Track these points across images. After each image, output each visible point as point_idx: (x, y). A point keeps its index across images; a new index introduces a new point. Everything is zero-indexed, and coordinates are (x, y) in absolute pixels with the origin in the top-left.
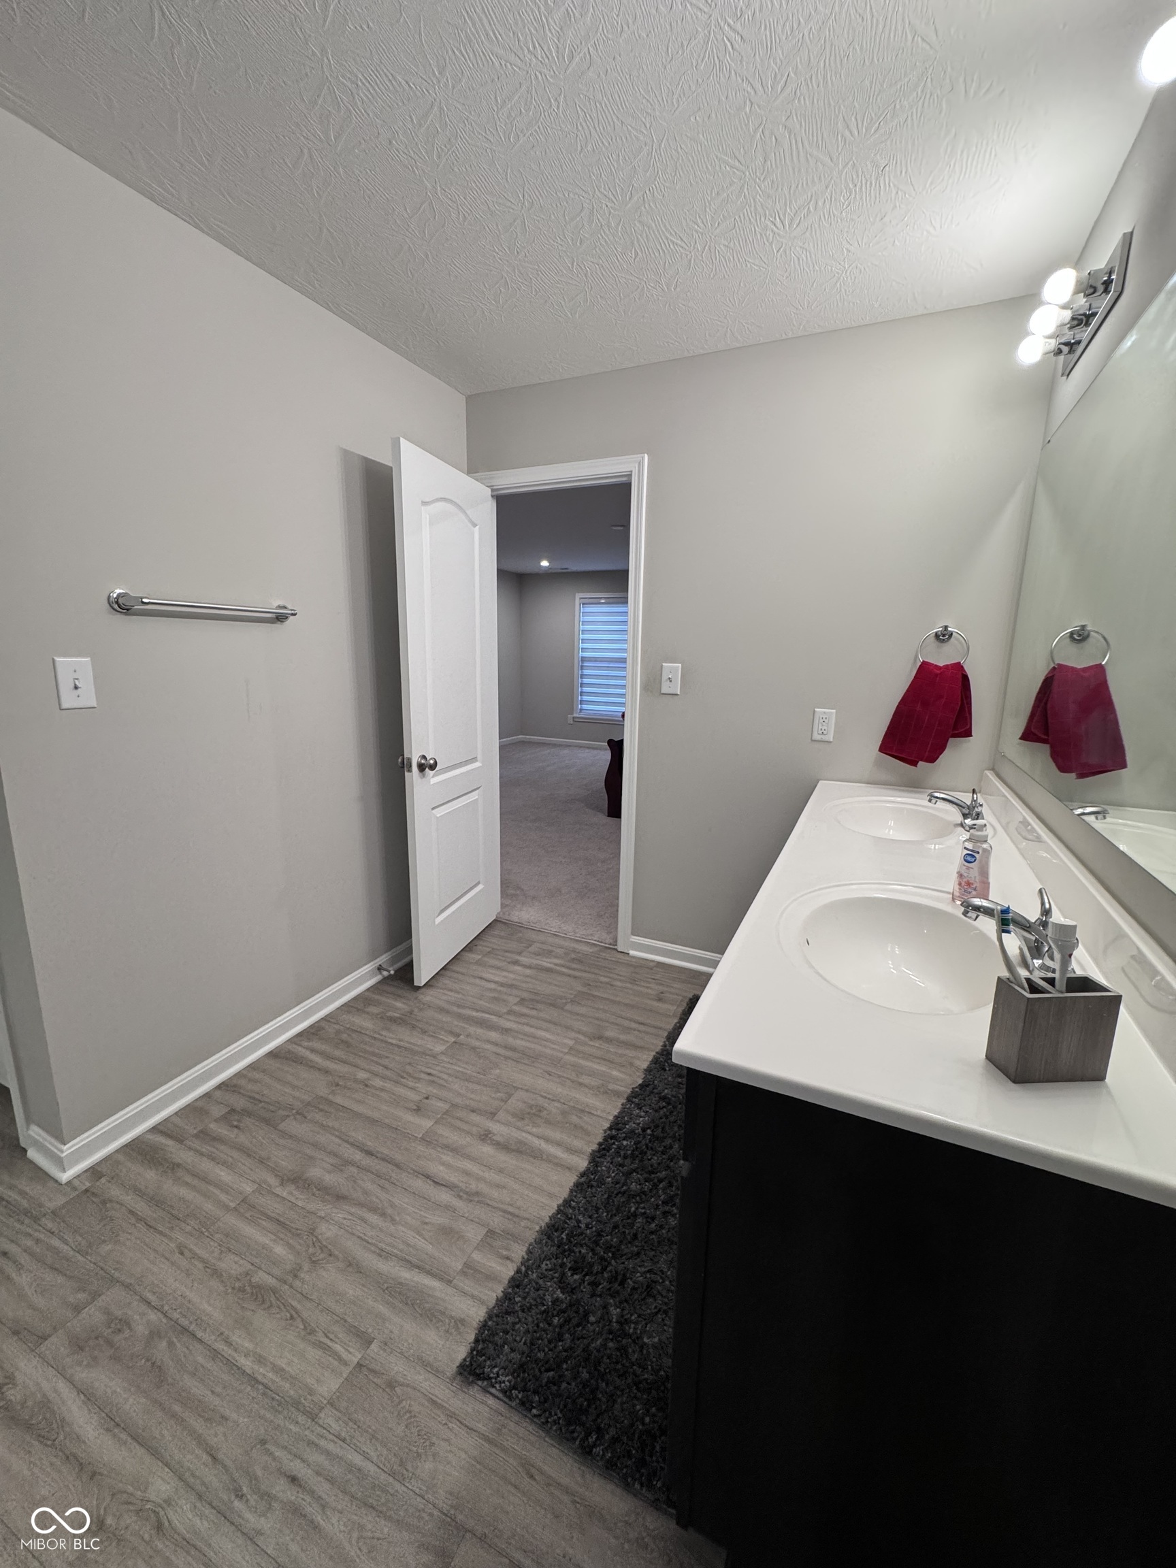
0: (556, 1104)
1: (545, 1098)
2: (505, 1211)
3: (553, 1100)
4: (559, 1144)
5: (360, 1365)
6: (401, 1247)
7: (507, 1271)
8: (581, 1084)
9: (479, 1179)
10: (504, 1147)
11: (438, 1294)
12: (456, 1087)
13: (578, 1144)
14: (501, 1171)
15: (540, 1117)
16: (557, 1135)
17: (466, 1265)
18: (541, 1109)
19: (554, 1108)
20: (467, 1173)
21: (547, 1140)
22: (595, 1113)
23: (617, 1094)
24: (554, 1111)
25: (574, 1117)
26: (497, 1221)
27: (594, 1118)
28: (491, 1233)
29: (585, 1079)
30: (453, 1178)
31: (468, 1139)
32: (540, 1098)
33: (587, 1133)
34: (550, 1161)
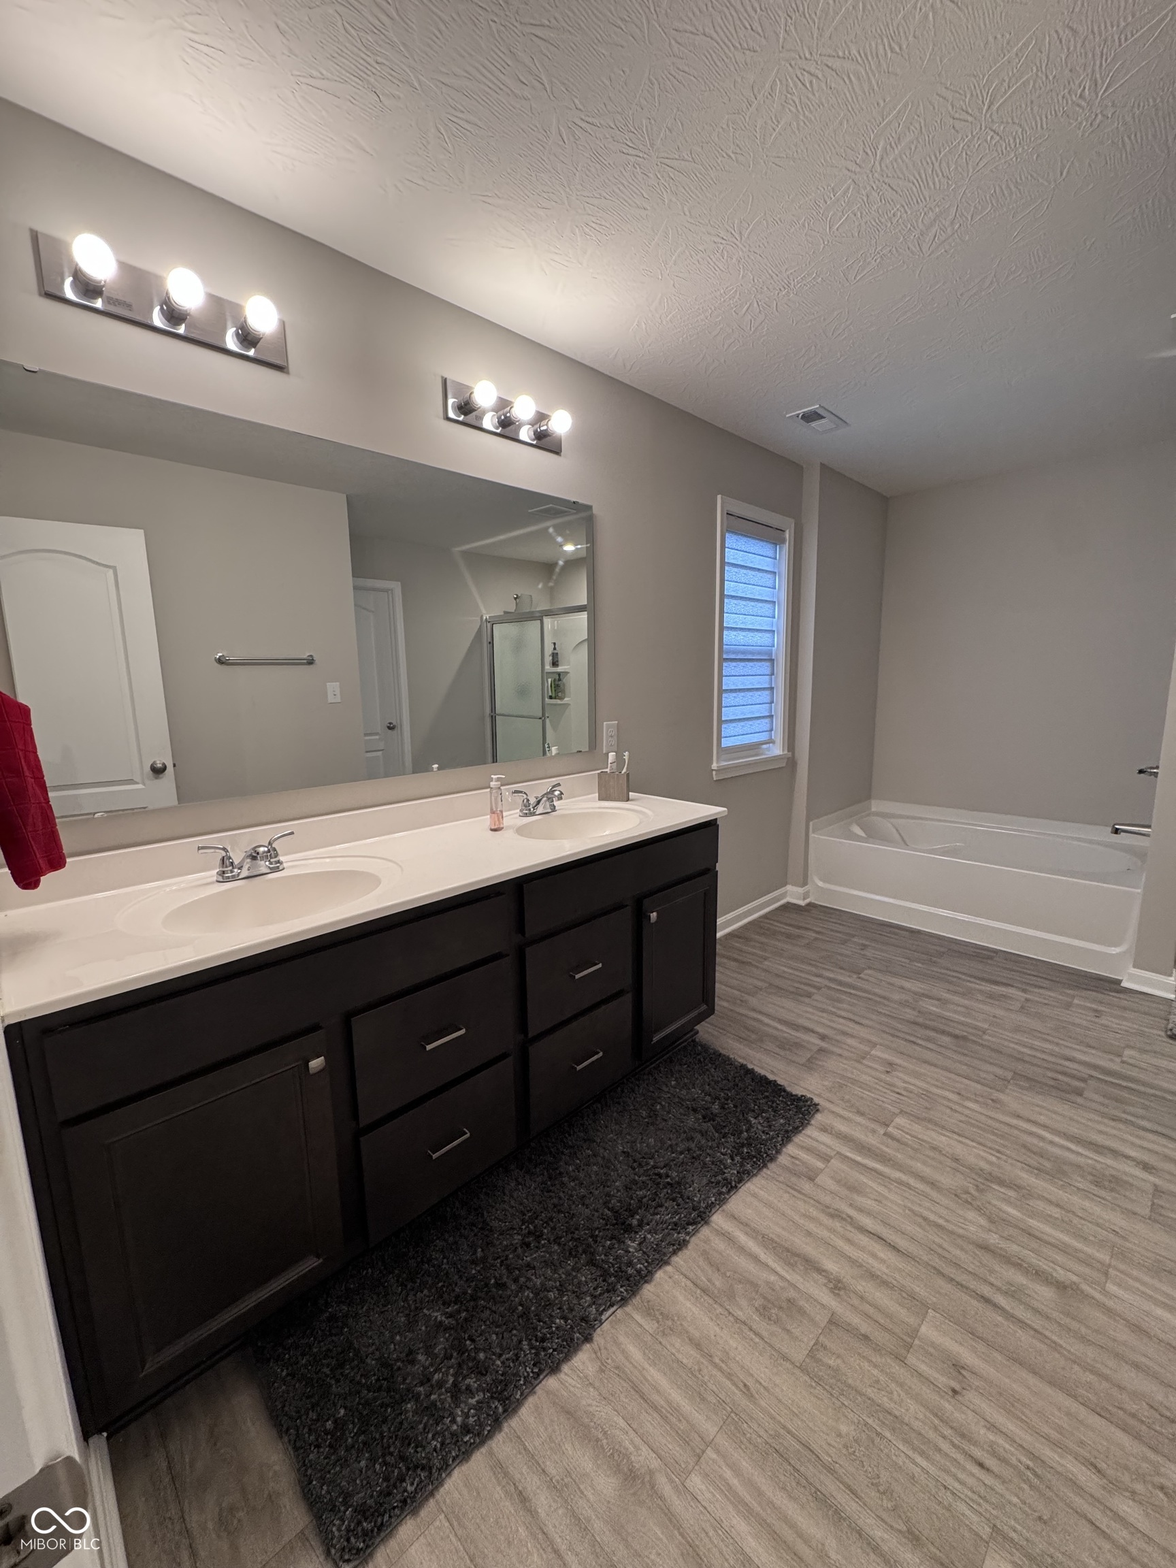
0: (740, 1314)
1: (757, 1334)
2: (799, 1192)
3: (744, 1323)
4: (742, 1249)
5: (888, 1126)
6: (892, 1187)
7: (790, 1149)
8: (698, 1346)
9: (832, 1230)
10: (811, 1266)
11: (846, 1148)
12: (913, 1406)
13: (719, 1244)
14: (809, 1234)
15: (765, 1298)
16: (744, 1263)
17: (829, 1161)
18: (763, 1311)
19: (744, 1310)
20: (849, 1241)
21: (756, 1259)
22: (688, 1283)
23: (649, 1311)
24: (744, 1303)
25: (717, 1283)
26: (807, 1187)
27: (691, 1275)
28: (812, 1179)
29: (688, 1355)
30: (864, 1240)
31: (860, 1288)
32: (765, 1334)
33: (705, 1254)
34: (754, 1230)
